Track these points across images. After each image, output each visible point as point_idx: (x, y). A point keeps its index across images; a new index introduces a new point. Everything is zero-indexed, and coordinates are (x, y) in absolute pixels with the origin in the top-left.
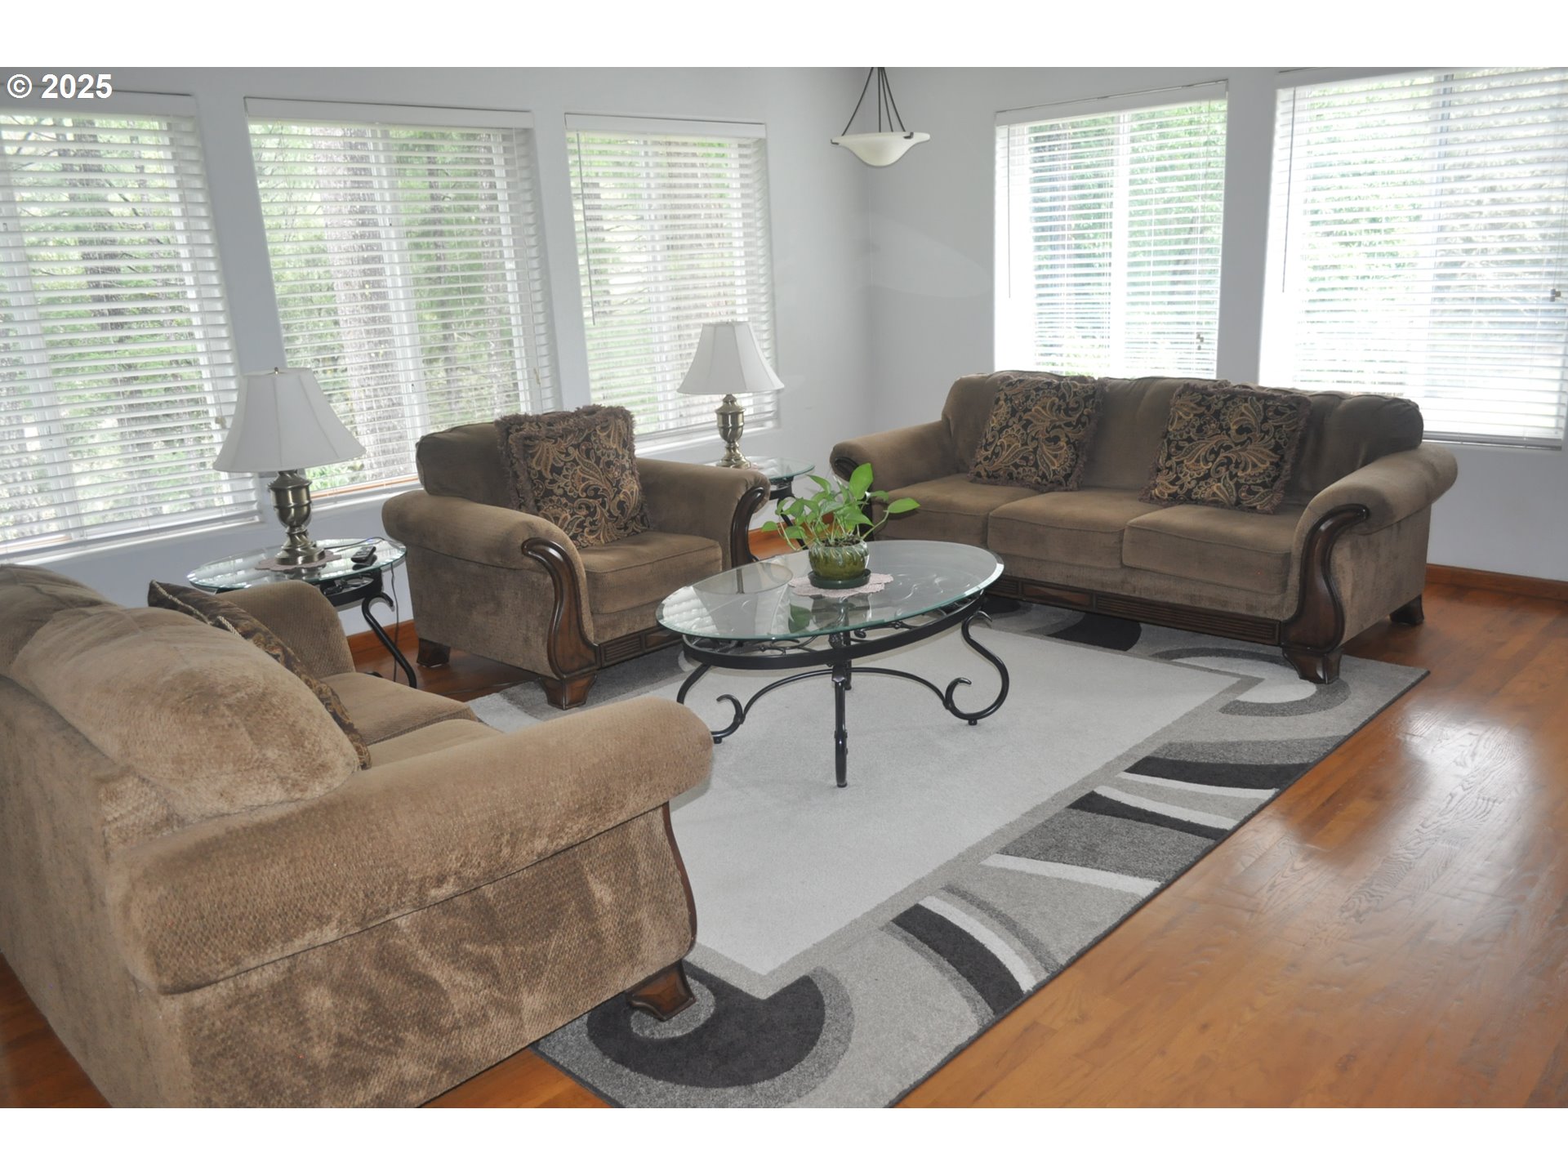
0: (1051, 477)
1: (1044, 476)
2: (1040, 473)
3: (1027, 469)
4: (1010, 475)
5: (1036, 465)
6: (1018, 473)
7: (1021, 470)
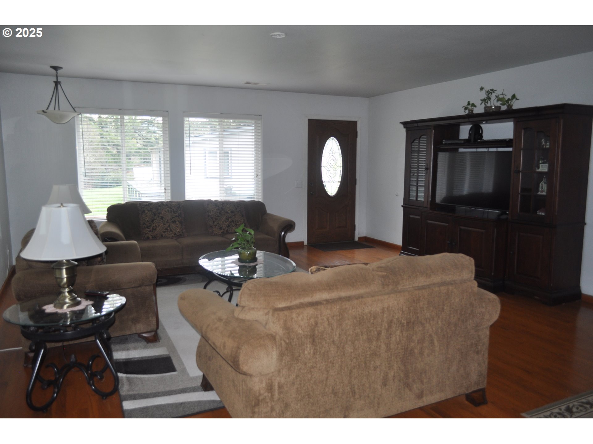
0: (178, 234)
1: (175, 234)
2: (174, 233)
3: (168, 232)
4: (162, 236)
5: (171, 231)
6: (165, 234)
7: (166, 233)
